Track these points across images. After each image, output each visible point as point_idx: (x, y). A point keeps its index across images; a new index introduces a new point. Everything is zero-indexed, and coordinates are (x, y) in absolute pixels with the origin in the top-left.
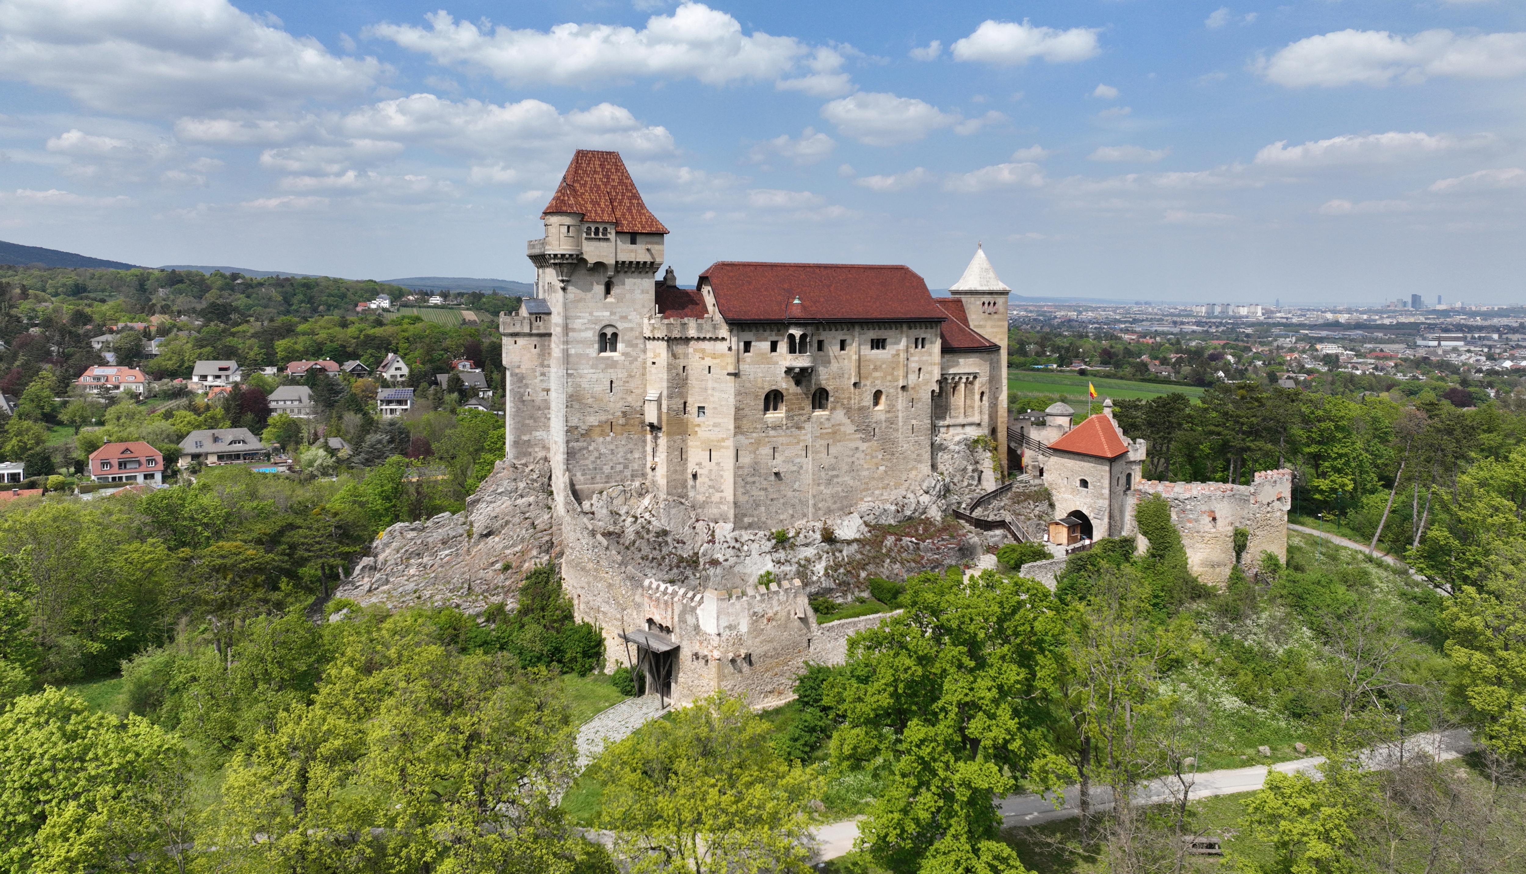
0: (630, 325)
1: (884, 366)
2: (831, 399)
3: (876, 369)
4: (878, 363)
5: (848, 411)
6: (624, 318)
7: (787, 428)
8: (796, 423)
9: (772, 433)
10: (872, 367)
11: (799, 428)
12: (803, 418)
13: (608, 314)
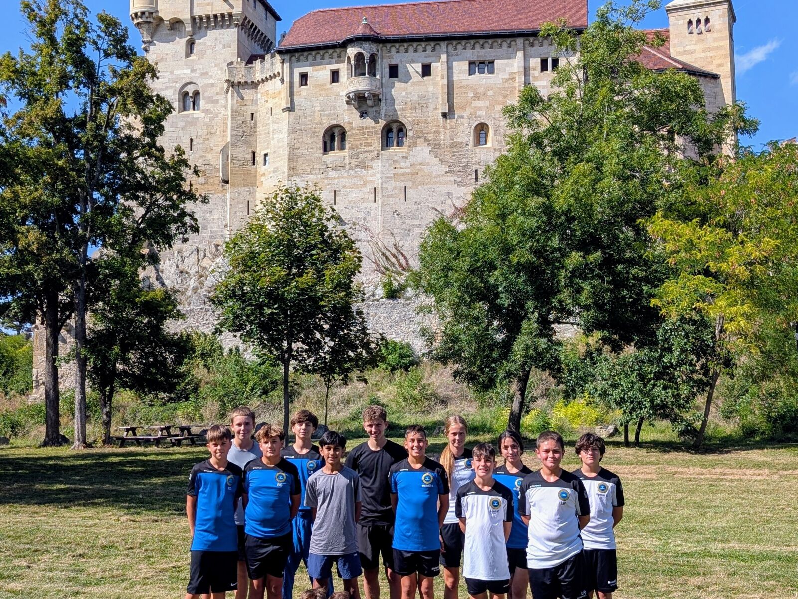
0: (212, 81)
1: (490, 93)
2: (410, 134)
3: (477, 97)
4: (481, 90)
5: (435, 148)
6: (205, 74)
7: (351, 168)
8: (363, 162)
9: (332, 174)
10: (471, 95)
11: (365, 168)
12: (369, 157)
13: (189, 71)
